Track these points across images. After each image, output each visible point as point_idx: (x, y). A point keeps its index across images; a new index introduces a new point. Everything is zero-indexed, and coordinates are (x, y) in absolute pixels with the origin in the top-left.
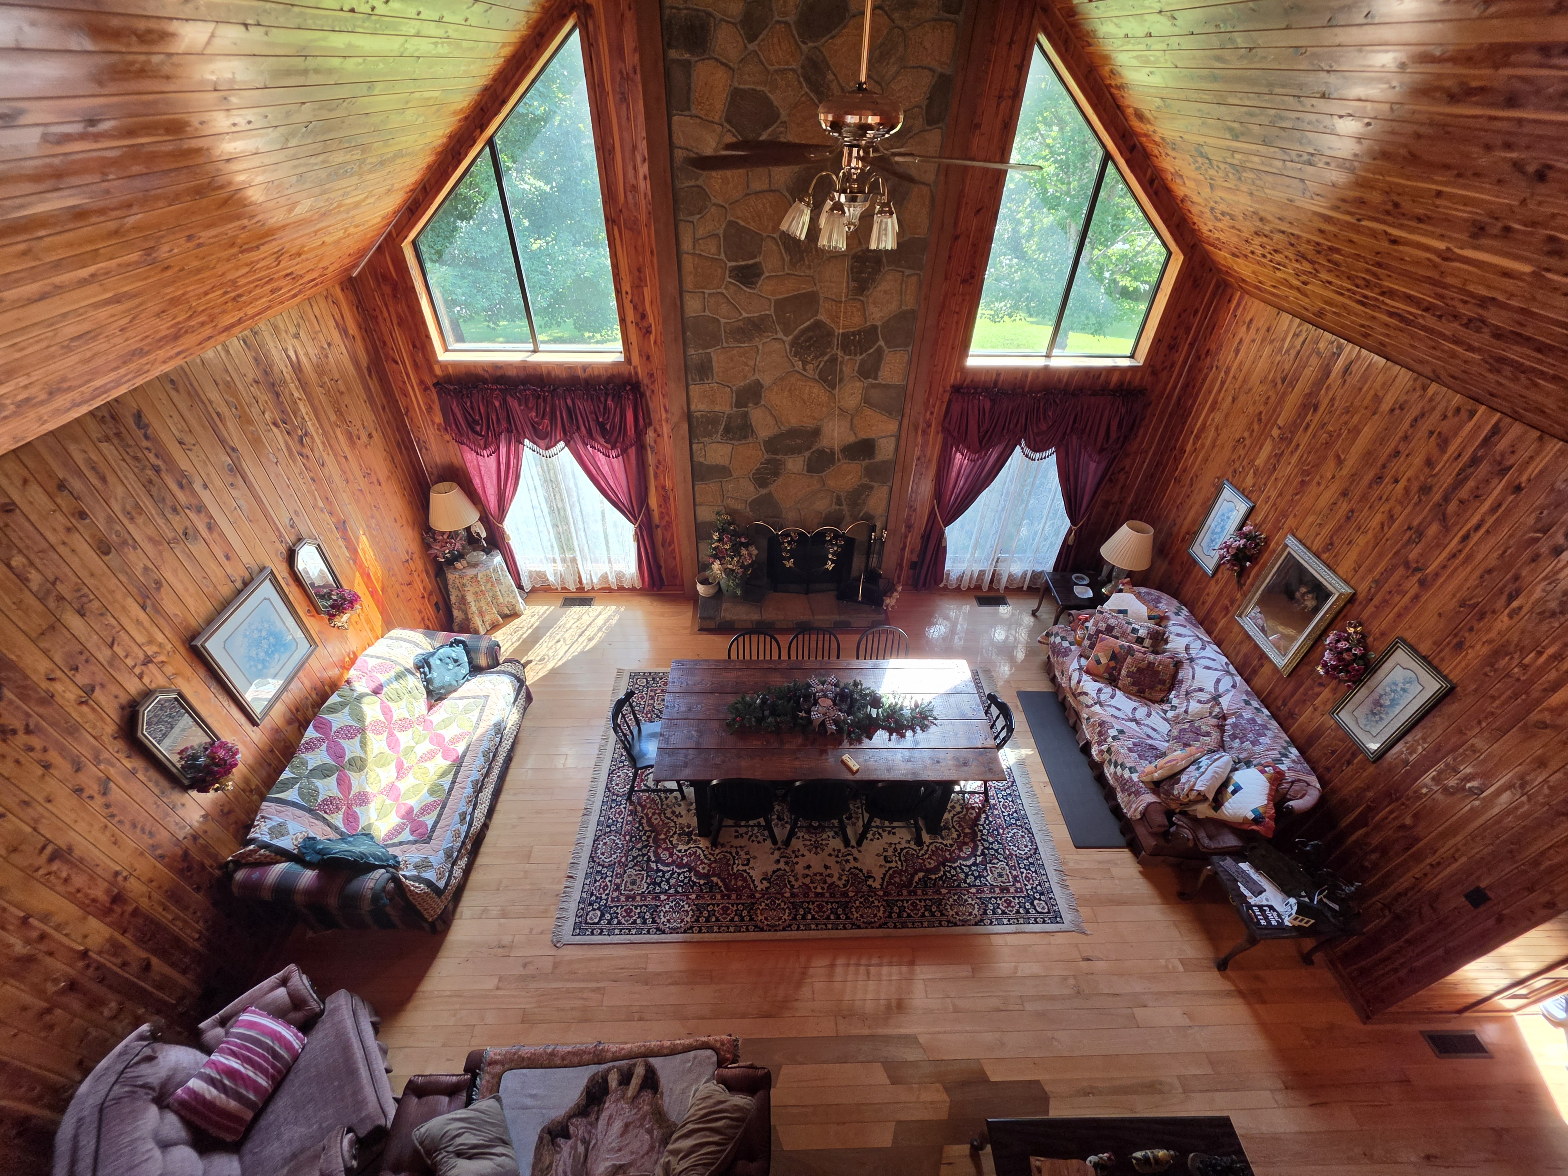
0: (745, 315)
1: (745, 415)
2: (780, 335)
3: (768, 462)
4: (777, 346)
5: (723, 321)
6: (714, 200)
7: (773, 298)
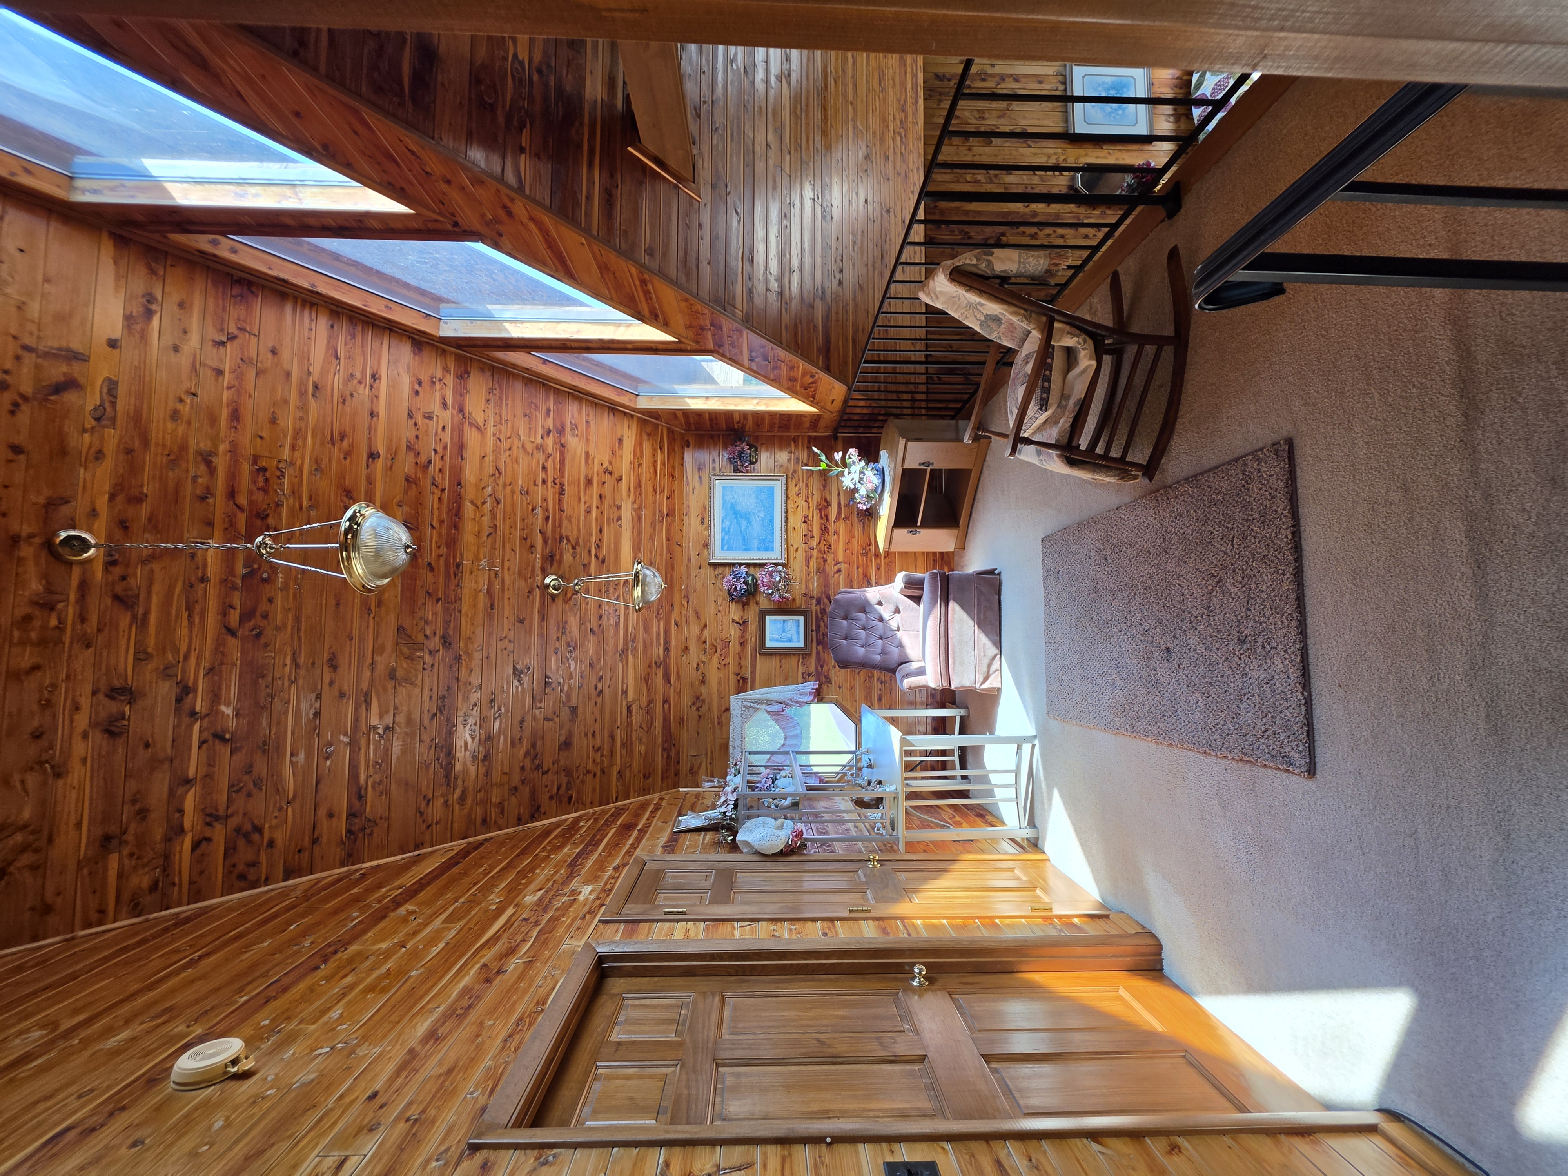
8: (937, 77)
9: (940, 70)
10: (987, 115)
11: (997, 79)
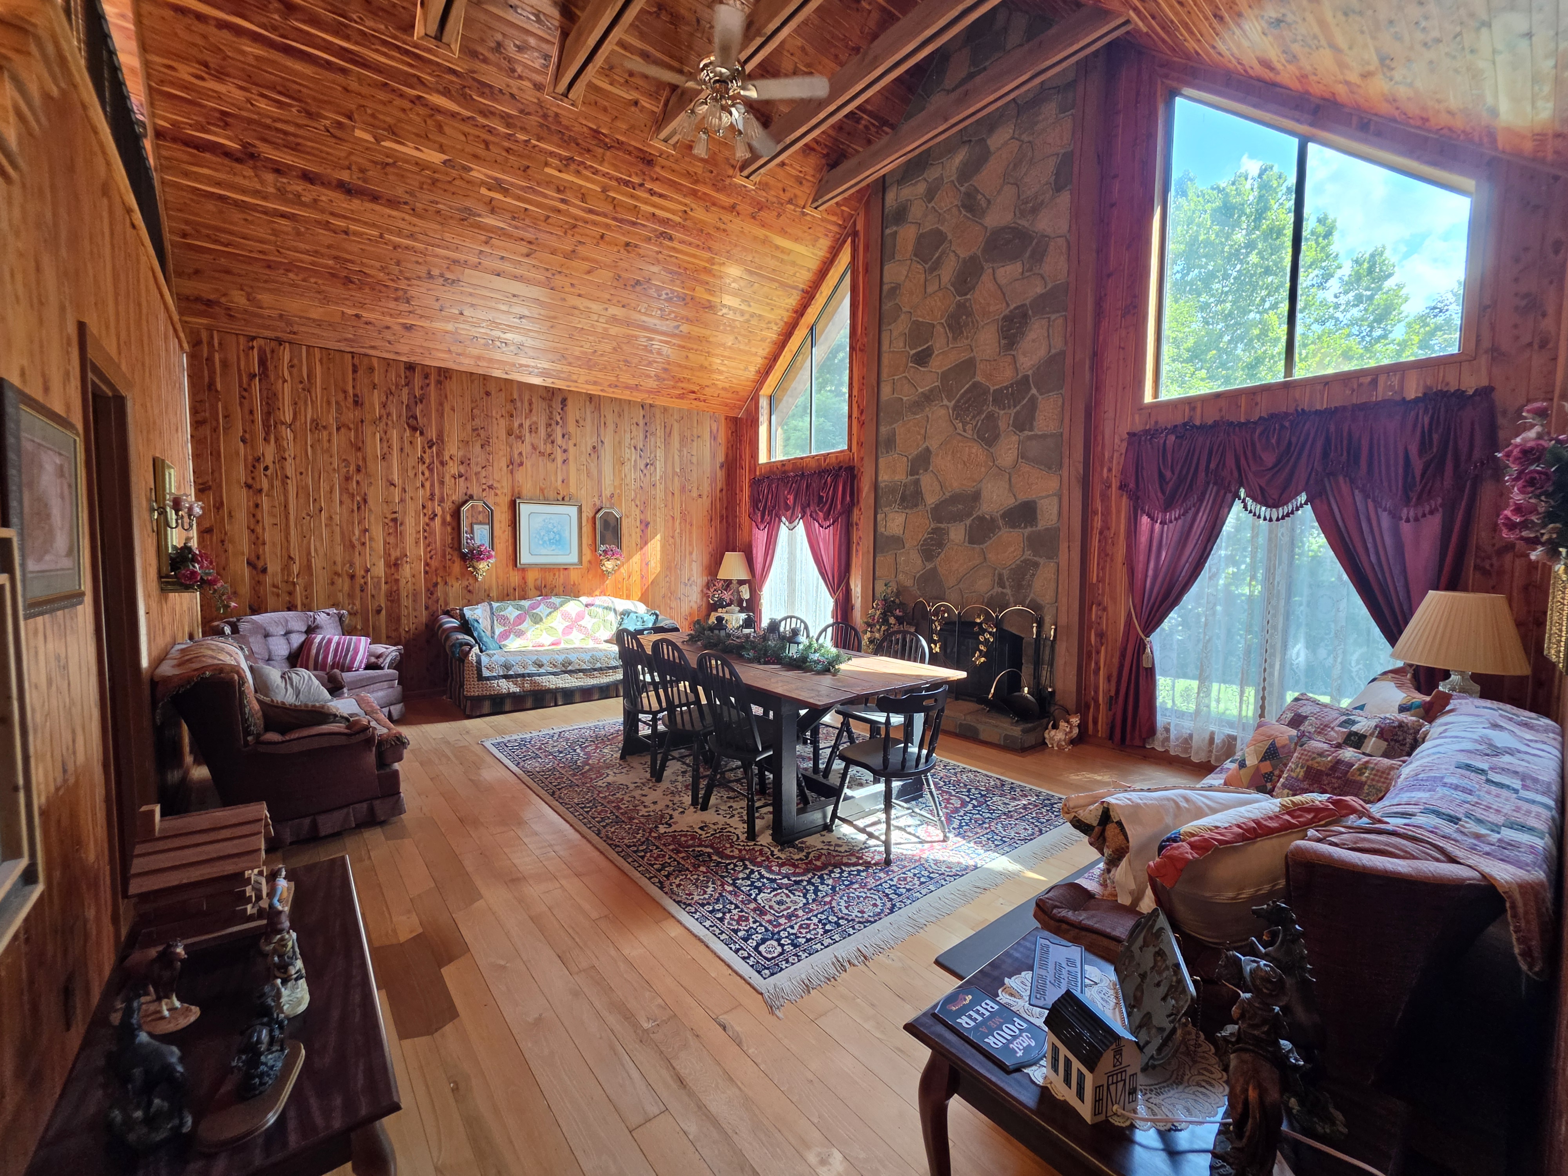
0: (920, 390)
1: (917, 483)
2: (945, 402)
3: (935, 531)
4: (943, 412)
5: (905, 399)
6: (904, 310)
7: (939, 371)
8: (564, 401)
9: (570, 402)
10: (533, 435)
11: (564, 447)
